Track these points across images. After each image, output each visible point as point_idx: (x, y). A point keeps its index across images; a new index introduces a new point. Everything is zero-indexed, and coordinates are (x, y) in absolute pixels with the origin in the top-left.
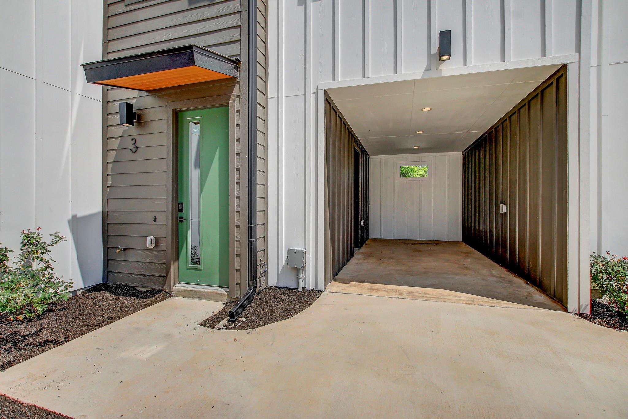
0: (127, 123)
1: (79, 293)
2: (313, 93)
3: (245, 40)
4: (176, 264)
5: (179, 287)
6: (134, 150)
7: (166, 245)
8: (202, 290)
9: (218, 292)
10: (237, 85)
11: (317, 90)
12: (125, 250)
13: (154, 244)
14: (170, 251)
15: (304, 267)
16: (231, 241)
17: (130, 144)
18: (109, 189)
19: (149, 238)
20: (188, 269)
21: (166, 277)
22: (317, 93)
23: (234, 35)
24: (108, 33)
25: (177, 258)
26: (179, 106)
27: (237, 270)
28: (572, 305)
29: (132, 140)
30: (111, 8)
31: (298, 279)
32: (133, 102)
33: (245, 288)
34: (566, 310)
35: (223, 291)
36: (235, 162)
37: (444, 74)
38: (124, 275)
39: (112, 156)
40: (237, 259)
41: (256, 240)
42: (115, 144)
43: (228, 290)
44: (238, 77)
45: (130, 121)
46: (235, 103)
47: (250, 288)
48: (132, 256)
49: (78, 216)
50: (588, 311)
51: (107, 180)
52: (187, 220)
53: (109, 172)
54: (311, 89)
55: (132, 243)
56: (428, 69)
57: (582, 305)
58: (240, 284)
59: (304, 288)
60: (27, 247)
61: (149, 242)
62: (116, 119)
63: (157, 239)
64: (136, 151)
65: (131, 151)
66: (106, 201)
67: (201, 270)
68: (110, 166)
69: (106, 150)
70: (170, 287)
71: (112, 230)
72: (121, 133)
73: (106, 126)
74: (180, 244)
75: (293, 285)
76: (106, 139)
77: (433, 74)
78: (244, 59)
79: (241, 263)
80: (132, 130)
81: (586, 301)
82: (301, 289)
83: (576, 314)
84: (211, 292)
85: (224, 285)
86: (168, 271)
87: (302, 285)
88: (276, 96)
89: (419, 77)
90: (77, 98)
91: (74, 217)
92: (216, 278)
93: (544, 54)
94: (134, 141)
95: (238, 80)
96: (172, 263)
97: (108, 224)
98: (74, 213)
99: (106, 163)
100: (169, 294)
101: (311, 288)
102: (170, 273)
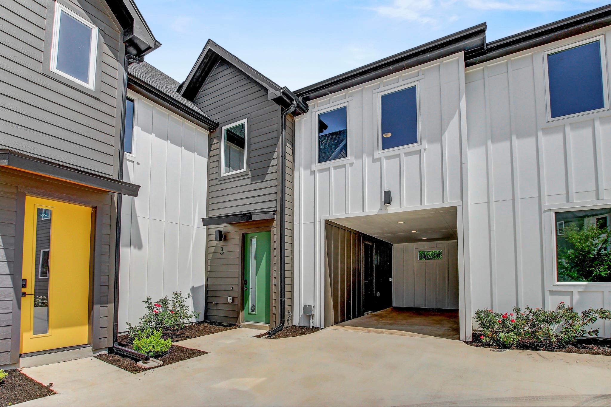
0: (219, 240)
1: (194, 324)
2: (318, 222)
3: (279, 200)
4: (243, 312)
5: (243, 323)
6: (222, 253)
7: (238, 301)
8: (256, 324)
9: (264, 325)
10: (275, 222)
11: (321, 220)
12: (217, 304)
13: (231, 301)
14: (239, 305)
15: (313, 315)
16: (271, 300)
17: (220, 250)
18: (208, 273)
19: (229, 298)
20: (249, 314)
21: (237, 318)
22: (320, 222)
23: (274, 197)
24: (209, 194)
25: (243, 308)
26: (245, 231)
27: (274, 314)
28: (462, 336)
29: (221, 248)
30: (211, 182)
31: (310, 321)
32: (222, 229)
33: (278, 323)
34: (458, 339)
35: (267, 325)
36: (273, 260)
37: (389, 212)
38: (215, 317)
39: (210, 256)
40: (274, 309)
41: (284, 300)
42: (212, 250)
43: (269, 325)
44: (276, 218)
45: (220, 240)
46: (274, 231)
47: (281, 323)
48: (220, 307)
49: (194, 287)
50: (471, 340)
51: (208, 268)
52: (249, 289)
53: (209, 264)
54: (318, 220)
55: (221, 301)
56: (381, 209)
57: (467, 337)
58: (275, 321)
59: (313, 327)
60: (175, 299)
61: (229, 300)
62: (214, 237)
63: (233, 299)
64: (223, 254)
65: (220, 253)
66: (207, 279)
67: (256, 314)
68: (209, 261)
69: (207, 253)
70: (240, 323)
71: (210, 294)
72: (215, 245)
73: (208, 241)
74: (245, 301)
75: (306, 325)
76: (207, 247)
77: (383, 212)
78: (278, 209)
79: (276, 310)
80: (221, 243)
81: (470, 334)
82: (311, 327)
83: (464, 341)
84: (261, 326)
85: (268, 322)
86: (238, 315)
87: (312, 325)
88: (299, 223)
89: (376, 214)
90: (195, 229)
91: (193, 287)
92: (264, 319)
93: (443, 202)
94: (222, 249)
95: (275, 219)
96: (241, 311)
97: (208, 290)
98: (193, 285)
99: (207, 259)
100: (239, 326)
101: (317, 326)
102: (239, 317)
